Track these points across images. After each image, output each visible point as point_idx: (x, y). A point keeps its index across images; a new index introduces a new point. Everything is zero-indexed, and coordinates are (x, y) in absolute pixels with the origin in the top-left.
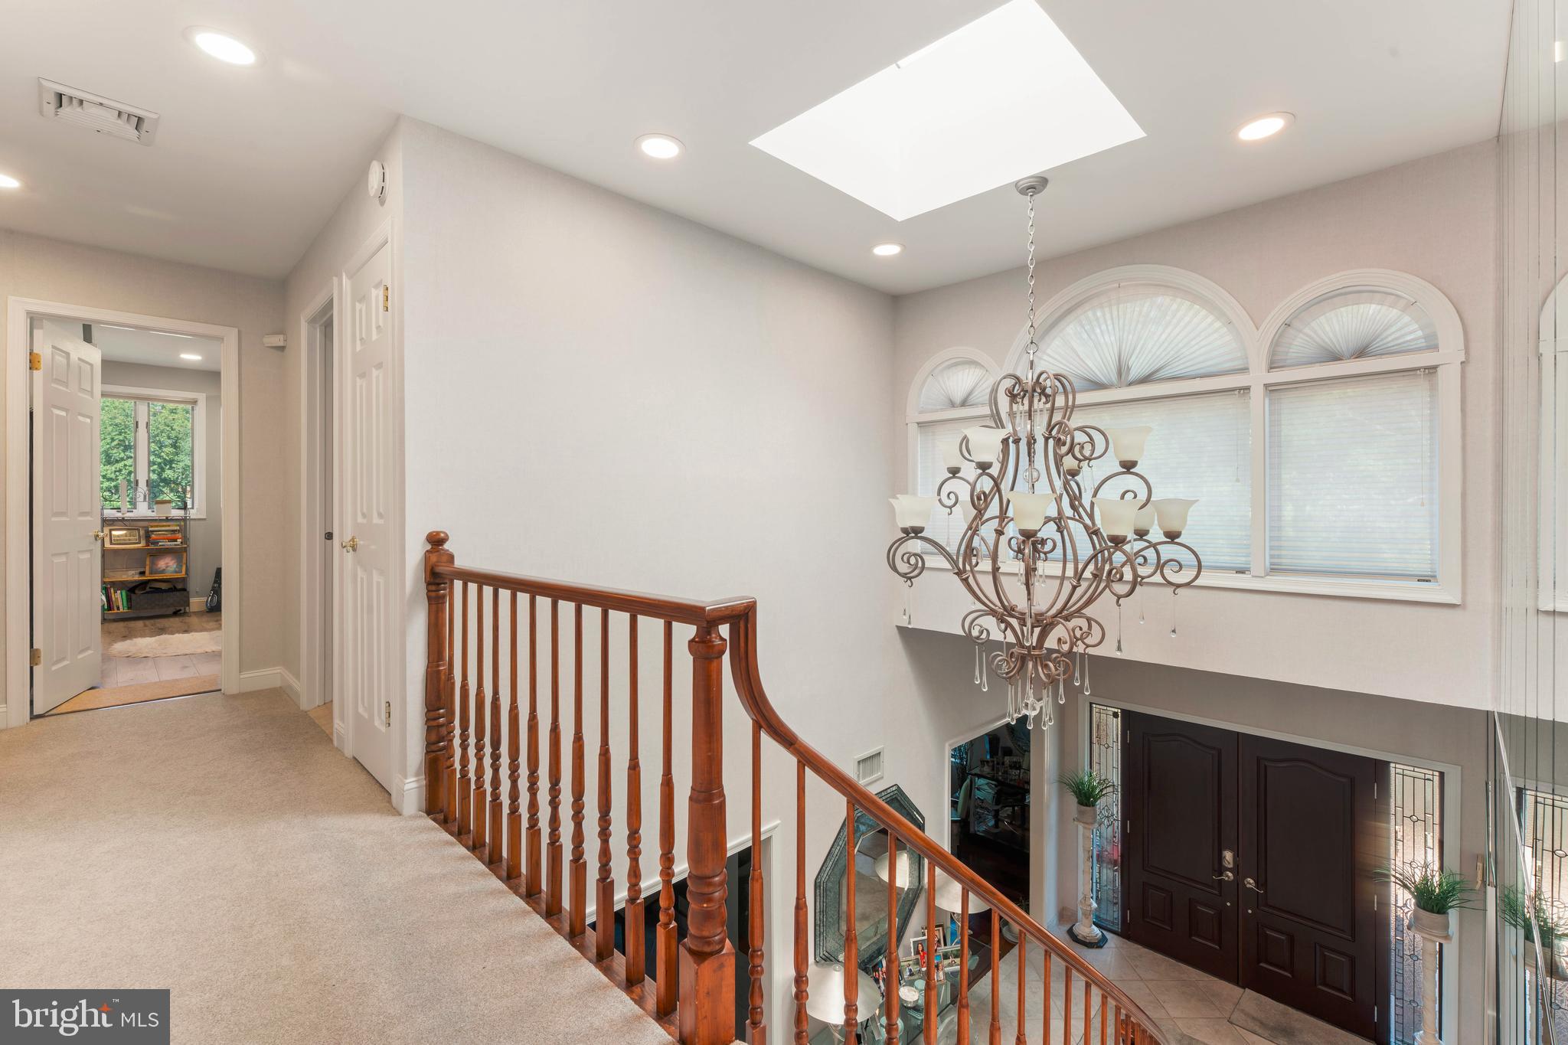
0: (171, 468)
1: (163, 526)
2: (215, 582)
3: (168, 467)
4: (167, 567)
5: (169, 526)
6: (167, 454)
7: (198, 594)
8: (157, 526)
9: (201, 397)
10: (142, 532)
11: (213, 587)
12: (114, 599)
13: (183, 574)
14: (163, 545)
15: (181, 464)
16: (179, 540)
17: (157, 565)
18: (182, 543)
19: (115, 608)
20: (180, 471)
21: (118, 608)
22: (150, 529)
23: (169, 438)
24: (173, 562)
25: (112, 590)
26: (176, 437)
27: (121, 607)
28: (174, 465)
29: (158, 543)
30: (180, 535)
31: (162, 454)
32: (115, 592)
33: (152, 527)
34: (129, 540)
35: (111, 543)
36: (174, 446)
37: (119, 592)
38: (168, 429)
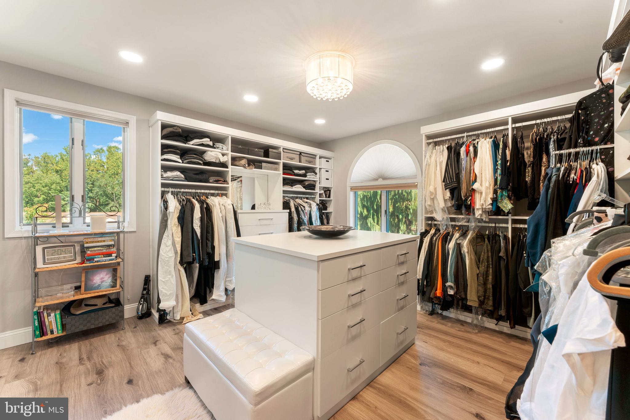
0: (91, 192)
1: (98, 242)
2: (144, 289)
3: (90, 192)
4: (102, 282)
5: (104, 241)
6: (90, 187)
7: (130, 302)
8: (93, 242)
9: (133, 120)
10: (78, 248)
11: (143, 294)
12: (47, 323)
13: (117, 289)
14: (97, 262)
15: (95, 191)
16: (114, 255)
17: (92, 281)
18: (116, 257)
19: (49, 332)
20: (95, 193)
21: (52, 332)
22: (86, 245)
23: (91, 181)
24: (108, 276)
25: (45, 314)
26: (93, 180)
27: (55, 330)
28: (93, 192)
29: (93, 259)
30: (114, 249)
31: (88, 187)
32: (49, 315)
33: (87, 243)
34: (64, 257)
35: (44, 263)
36: (93, 184)
37: (53, 315)
38: (90, 177)
